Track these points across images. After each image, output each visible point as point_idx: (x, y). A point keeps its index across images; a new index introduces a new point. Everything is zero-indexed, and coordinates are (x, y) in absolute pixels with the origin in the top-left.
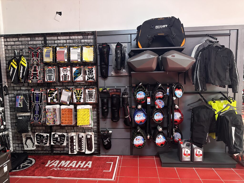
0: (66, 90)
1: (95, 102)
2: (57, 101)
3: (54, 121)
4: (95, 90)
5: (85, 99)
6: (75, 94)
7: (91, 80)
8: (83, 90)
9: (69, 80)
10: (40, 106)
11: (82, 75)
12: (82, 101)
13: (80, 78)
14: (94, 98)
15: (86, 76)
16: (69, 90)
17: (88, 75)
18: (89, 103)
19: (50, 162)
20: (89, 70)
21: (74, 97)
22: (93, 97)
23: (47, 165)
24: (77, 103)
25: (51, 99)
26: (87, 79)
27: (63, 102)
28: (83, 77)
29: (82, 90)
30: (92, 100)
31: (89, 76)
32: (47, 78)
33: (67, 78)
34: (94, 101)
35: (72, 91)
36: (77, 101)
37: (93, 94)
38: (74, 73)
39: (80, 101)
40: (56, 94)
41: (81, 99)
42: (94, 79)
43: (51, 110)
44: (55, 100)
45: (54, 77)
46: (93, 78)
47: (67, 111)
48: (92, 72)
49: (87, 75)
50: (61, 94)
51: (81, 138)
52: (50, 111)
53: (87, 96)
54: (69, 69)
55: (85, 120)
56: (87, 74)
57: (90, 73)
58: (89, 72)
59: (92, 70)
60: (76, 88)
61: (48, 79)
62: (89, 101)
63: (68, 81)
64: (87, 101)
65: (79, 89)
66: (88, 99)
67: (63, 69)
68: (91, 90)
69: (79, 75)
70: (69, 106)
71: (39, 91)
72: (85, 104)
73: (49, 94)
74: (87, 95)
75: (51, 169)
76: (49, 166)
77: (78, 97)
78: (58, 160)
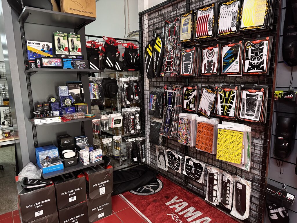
0: (208, 90)
1: (258, 120)
2: (194, 108)
3: (187, 140)
4: (261, 94)
5: (239, 110)
6: (221, 99)
7: (256, 70)
8: (235, 91)
9: (215, 71)
10: (171, 113)
11: (238, 60)
12: (232, 114)
13: (234, 68)
14: (258, 111)
15: (247, 62)
16: (213, 90)
17: (251, 60)
18: (245, 120)
19: (177, 199)
20: (253, 48)
21: (219, 104)
22: (256, 109)
23: (168, 204)
24: (222, 116)
25: (187, 103)
26: (249, 67)
27: (201, 112)
28: (240, 65)
29: (234, 93)
30: (253, 116)
31: (253, 62)
32: (183, 68)
33: (212, 67)
34: (257, 117)
35: (217, 92)
36: (223, 112)
37: (256, 102)
38: (224, 58)
39: (228, 113)
40: (194, 96)
41: (231, 109)
42: (262, 68)
43: (185, 121)
44: (192, 106)
45: (191, 67)
46: (261, 66)
47: (206, 128)
48: (260, 53)
49: (248, 59)
50: (200, 96)
51: (226, 183)
52: (183, 122)
53: (243, 106)
54: (216, 50)
55: (232, 153)
56: (250, 58)
57: (257, 54)
58: (253, 53)
59: (261, 47)
60: (225, 88)
61: (184, 70)
62: (246, 117)
63: (213, 73)
64: (243, 115)
65: (228, 89)
66: (245, 112)
67: (208, 50)
68: (252, 92)
69: (233, 61)
70: (210, 119)
71: (172, 90)
72: (237, 120)
73: (185, 95)
74: (244, 104)
75: (167, 214)
76: (170, 207)
77: (226, 105)
78: (188, 201)
